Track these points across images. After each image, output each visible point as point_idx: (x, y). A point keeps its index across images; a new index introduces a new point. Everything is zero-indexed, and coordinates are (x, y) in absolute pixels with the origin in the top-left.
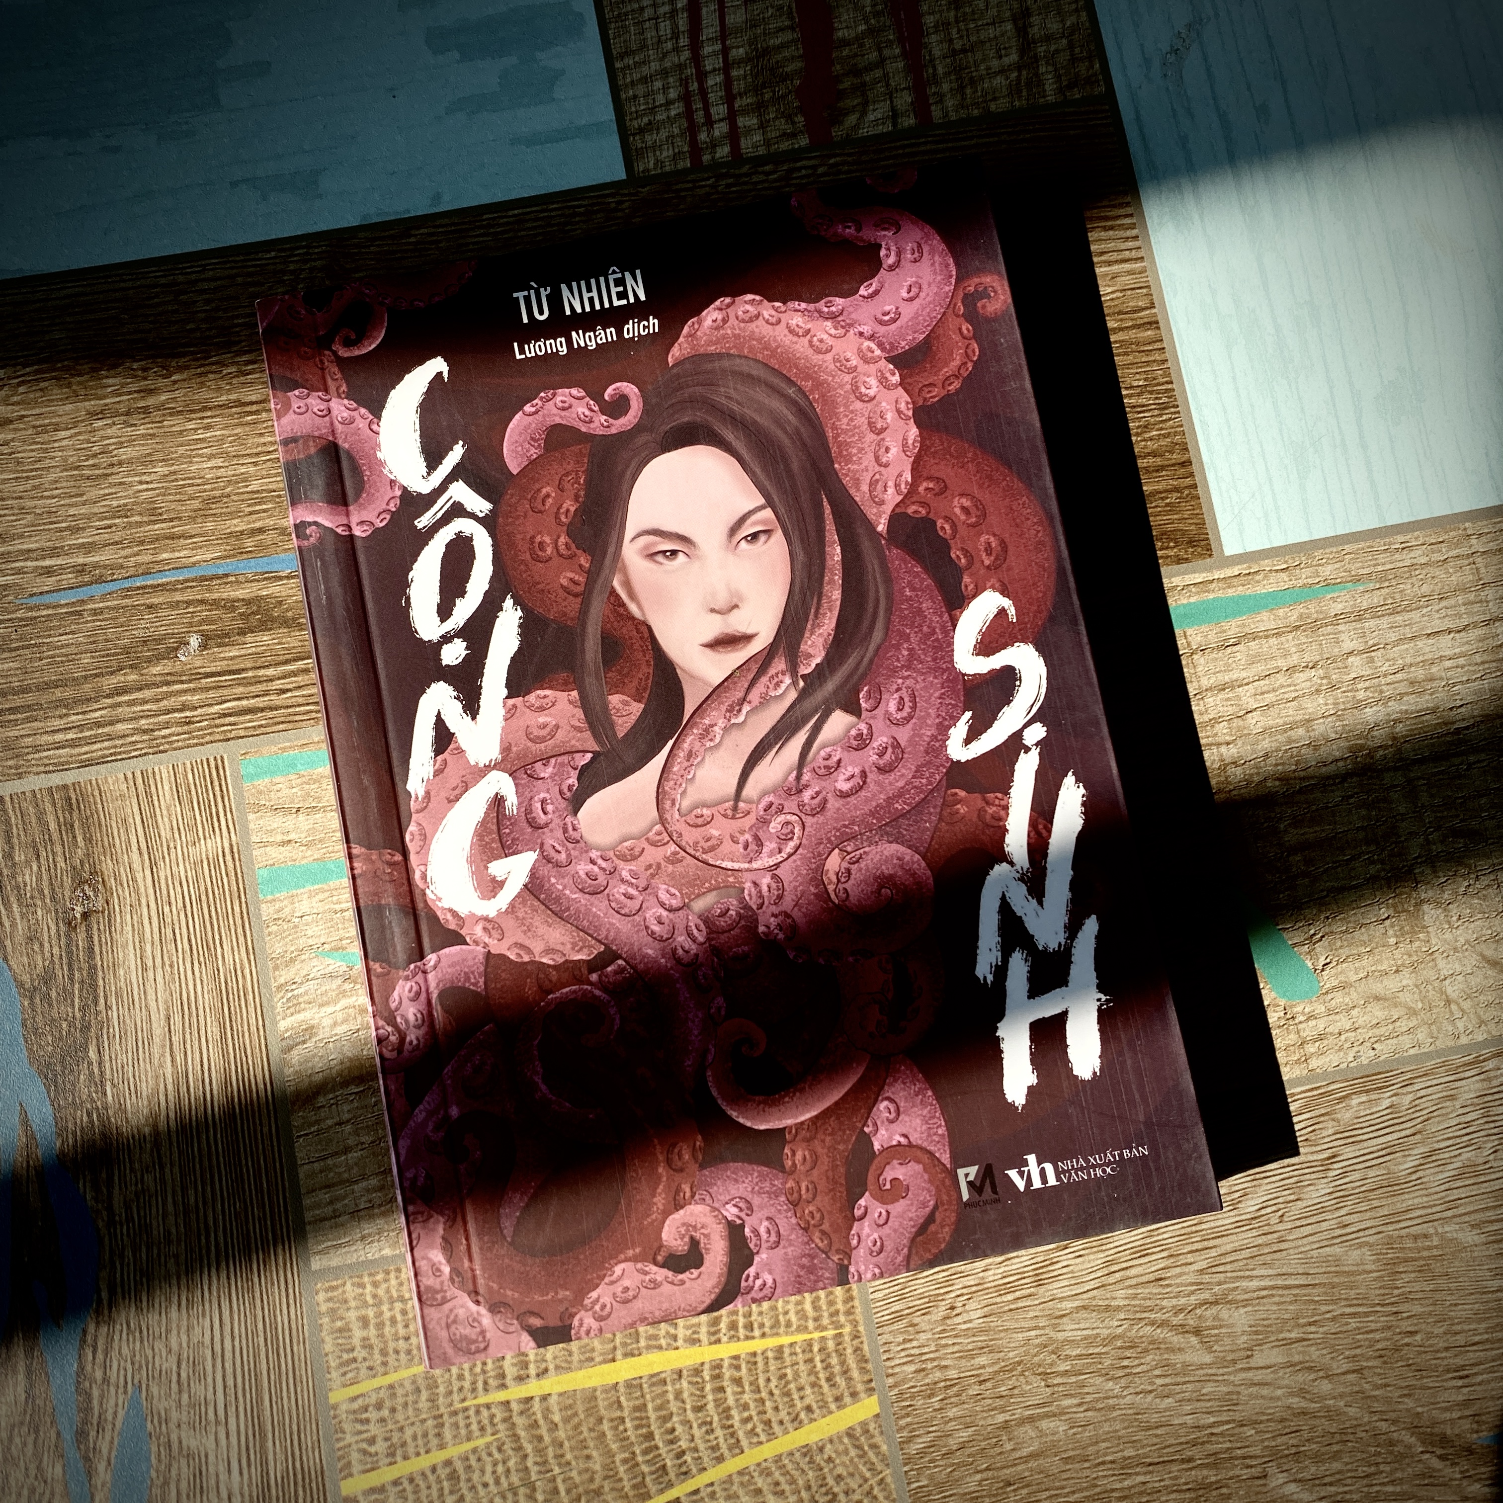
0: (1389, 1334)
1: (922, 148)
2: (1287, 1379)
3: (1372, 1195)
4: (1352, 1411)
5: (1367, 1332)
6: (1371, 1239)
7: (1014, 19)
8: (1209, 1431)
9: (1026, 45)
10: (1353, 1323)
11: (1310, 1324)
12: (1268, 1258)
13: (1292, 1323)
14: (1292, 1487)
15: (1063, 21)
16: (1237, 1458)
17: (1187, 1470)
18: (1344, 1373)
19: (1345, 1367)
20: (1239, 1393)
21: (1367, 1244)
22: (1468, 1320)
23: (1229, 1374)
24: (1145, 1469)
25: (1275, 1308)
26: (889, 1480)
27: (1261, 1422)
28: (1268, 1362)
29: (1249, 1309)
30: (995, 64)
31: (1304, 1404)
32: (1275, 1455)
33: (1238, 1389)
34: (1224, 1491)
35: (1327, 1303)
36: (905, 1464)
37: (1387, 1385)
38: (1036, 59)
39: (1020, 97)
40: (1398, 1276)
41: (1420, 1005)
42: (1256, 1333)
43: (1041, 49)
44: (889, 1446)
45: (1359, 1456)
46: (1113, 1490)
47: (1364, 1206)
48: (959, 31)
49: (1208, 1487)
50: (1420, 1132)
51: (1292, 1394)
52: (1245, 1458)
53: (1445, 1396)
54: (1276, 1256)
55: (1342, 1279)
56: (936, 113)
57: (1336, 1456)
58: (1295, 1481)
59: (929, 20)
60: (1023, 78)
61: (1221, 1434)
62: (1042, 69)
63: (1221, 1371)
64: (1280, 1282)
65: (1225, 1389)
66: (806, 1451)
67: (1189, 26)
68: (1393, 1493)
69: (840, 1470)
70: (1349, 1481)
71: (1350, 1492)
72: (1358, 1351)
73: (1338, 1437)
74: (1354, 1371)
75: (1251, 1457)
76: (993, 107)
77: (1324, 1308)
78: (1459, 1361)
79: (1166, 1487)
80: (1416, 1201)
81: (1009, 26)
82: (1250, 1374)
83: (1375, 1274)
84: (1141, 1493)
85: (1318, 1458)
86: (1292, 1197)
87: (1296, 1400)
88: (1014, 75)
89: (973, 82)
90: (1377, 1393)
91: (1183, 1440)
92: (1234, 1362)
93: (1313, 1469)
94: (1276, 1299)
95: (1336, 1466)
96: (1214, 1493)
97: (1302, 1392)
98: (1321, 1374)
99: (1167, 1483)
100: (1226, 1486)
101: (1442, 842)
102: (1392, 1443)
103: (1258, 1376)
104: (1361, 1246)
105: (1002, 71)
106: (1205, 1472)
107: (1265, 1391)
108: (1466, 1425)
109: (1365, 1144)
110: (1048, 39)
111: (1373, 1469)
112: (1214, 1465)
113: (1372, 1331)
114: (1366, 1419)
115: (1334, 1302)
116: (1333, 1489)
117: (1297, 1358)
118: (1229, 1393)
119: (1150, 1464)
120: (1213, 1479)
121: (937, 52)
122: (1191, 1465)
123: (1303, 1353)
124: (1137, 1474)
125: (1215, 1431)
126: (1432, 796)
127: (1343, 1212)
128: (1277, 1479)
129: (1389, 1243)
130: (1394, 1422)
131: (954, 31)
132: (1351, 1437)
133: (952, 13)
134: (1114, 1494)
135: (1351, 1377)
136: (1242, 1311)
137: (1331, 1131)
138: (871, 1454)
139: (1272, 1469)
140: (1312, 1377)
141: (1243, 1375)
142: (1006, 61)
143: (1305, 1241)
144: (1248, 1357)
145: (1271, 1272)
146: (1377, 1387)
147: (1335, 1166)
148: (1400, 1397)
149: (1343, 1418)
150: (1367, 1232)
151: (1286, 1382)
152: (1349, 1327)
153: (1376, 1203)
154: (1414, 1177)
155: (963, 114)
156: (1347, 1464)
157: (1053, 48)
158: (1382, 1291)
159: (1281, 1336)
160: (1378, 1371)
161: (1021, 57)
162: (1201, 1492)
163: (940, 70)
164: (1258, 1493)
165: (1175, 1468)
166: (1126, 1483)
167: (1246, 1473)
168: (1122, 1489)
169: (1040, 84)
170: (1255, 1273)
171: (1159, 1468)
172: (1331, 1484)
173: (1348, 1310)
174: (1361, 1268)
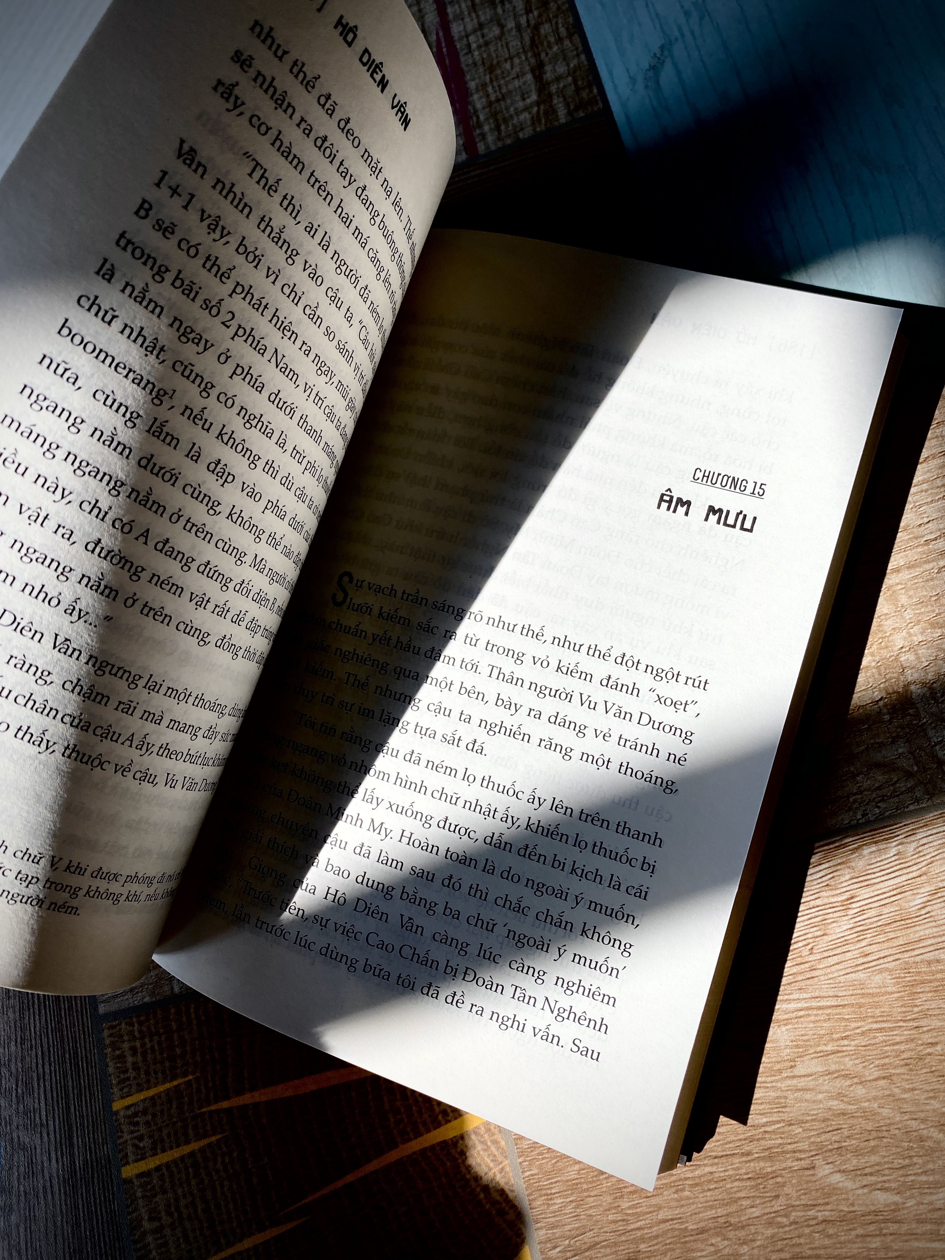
0: (913, 1045)
1: (472, 174)
2: (827, 1085)
3: (887, 929)
4: (885, 1112)
5: (893, 1045)
6: (891, 966)
7: (533, 71)
8: (763, 1129)
9: (542, 86)
10: (880, 1037)
11: (842, 1039)
12: (802, 984)
13: (827, 1038)
14: (837, 1177)
15: (568, 65)
16: (787, 1152)
17: (746, 1162)
18: (876, 1080)
19: (876, 1074)
20: (786, 1098)
21: (887, 969)
23: (777, 1081)
24: (711, 1161)
25: (811, 1025)
26: (508, 1169)
27: (807, 1122)
28: (809, 1071)
29: (790, 1026)
30: (521, 104)
31: (842, 1106)
32: (821, 1150)
33: (785, 1094)
34: (779, 1179)
35: (856, 1020)
36: (520, 1157)
37: (913, 1089)
38: (550, 95)
39: (540, 124)
40: (917, 996)
41: (916, 768)
42: (797, 1046)
43: (553, 88)
44: (507, 1142)
45: (894, 1150)
46: (686, 1179)
47: (881, 938)
48: (493, 87)
49: (765, 1176)
50: (925, 874)
51: (831, 1098)
52: (794, 1152)
54: (808, 982)
55: (867, 1000)
56: (481, 147)
57: (874, 1151)
58: (839, 1171)
59: (472, 85)
60: (542, 112)
61: (773, 1132)
62: (555, 101)
63: (769, 1079)
64: (814, 1004)
65: (773, 1094)
66: (444, 1146)
67: (662, 48)
68: (927, 1182)
70: (887, 1172)
71: (889, 1181)
72: (887, 1061)
73: (874, 1134)
74: (884, 1078)
75: (800, 1151)
76: (521, 135)
77: (854, 1025)
79: (730, 1176)
80: (927, 932)
81: (529, 77)
82: (795, 1081)
83: (896, 995)
84: (709, 1181)
85: (857, 1152)
86: (819, 933)
87: (836, 1102)
88: (535, 110)
89: (505, 121)
90: (906, 1096)
91: (742, 1137)
92: (780, 1071)
93: (855, 1162)
94: (812, 1018)
95: (874, 1159)
96: (771, 1182)
97: (840, 1096)
98: (855, 1080)
99: (730, 1173)
100: (781, 1176)
101: (922, 633)
102: (921, 1139)
103: (802, 1083)
104: (881, 971)
105: (527, 109)
106: (762, 1164)
107: (808, 1096)
109: (878, 886)
110: (558, 79)
111: (907, 1161)
112: (770, 1158)
113: (897, 1043)
114: (898, 1119)
115: (863, 1019)
116: (873, 1178)
117: (833, 1067)
118: (778, 1097)
119: (716, 1157)
120: (769, 1170)
121: (479, 106)
122: (750, 1158)
123: (839, 1062)
124: (705, 1165)
125: (768, 1129)
126: (910, 597)
127: (864, 943)
128: (823, 1170)
129: (906, 968)
130: (924, 1121)
131: (490, 89)
132: (885, 1134)
133: (488, 77)
134: (687, 1182)
135: (882, 1083)
136: (784, 1028)
137: (847, 877)
138: (493, 1148)
139: (819, 1161)
140: (848, 1082)
141: (789, 1082)
142: (528, 101)
143: (833, 969)
144: (792, 1067)
145: (805, 996)
146: (905, 1091)
147: (854, 906)
148: (927, 1099)
149: (878, 1118)
150: (886, 960)
151: (826, 1088)
152: (877, 1040)
153: (892, 935)
154: (923, 912)
155: (500, 144)
156: (884, 1157)
157: (561, 85)
158: (904, 1009)
159: (819, 1049)
160: (906, 1077)
161: (539, 96)
162: (759, 1181)
163: (482, 117)
164: (807, 1182)
165: (736, 1160)
166: (697, 1173)
167: (796, 1165)
168: (693, 1178)
169: (554, 111)
170: (791, 997)
171: (724, 1160)
172: (871, 1174)
173: (875, 1026)
174: (883, 990)
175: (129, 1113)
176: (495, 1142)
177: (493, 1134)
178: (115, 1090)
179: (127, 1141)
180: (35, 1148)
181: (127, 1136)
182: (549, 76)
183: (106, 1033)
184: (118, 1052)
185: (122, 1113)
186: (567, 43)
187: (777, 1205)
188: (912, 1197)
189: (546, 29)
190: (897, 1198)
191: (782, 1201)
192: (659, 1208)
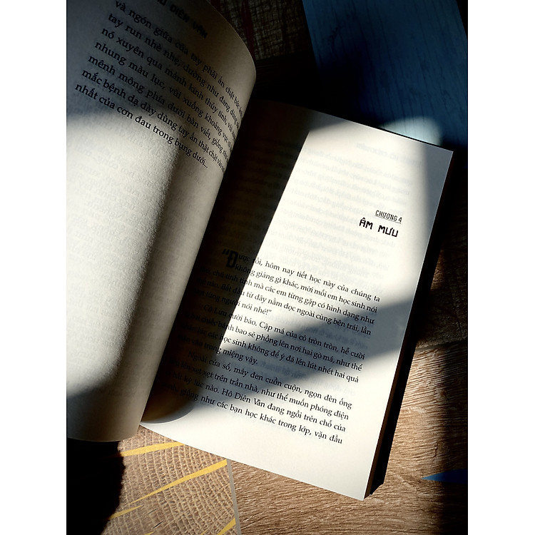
7: (282, 28)
9: (285, 35)
15: (297, 28)
22: (420, 438)
26: (229, 487)
36: (235, 482)
38: (288, 40)
39: (283, 52)
43: (290, 37)
44: (230, 476)
53: (412, 463)
59: (256, 29)
60: (284, 46)
66: (203, 477)
67: (337, 29)
68: (394, 495)
69: (214, 484)
76: (274, 55)
78: (417, 452)
79: (319, 492)
81: (280, 30)
84: (311, 493)
89: (268, 48)
105: (278, 44)
108: (419, 473)
110: (292, 34)
111: (387, 487)
121: (257, 39)
130: (395, 472)
131: (263, 32)
133: (263, 27)
134: (302, 494)
138: (224, 478)
142: (279, 41)
155: (266, 57)
157: (294, 36)
161: (284, 39)
162: (330, 494)
163: (258, 44)
166: (306, 490)
168: (304, 492)
169: (290, 47)
177: (224, 473)
182: (289, 31)
186: (297, 19)
189: (289, 11)
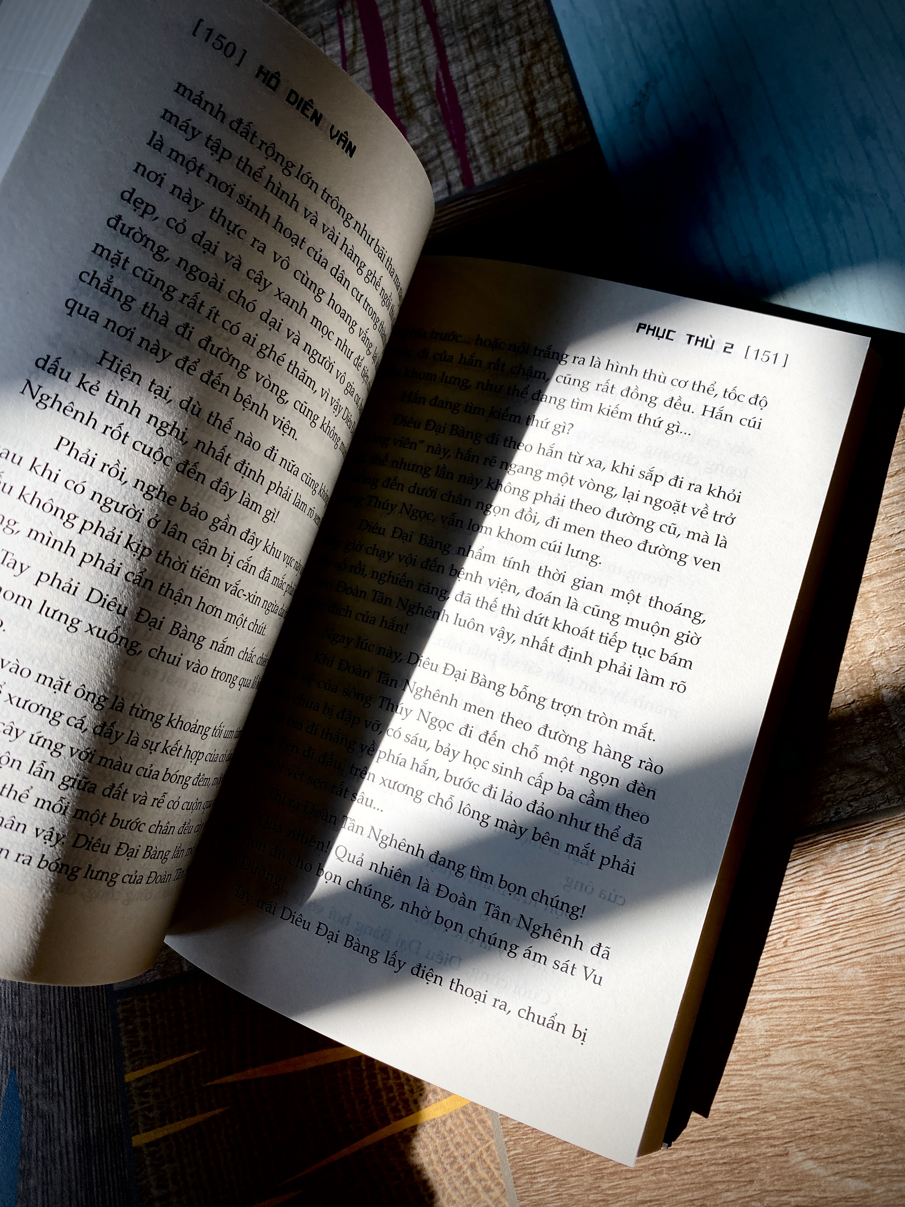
0: (883, 1038)
1: (469, 204)
2: (800, 1074)
3: (860, 924)
4: (856, 1102)
5: (865, 1036)
6: (862, 960)
7: (525, 108)
8: (738, 1116)
9: (534, 121)
10: (852, 1029)
11: (816, 1029)
12: (777, 976)
13: (800, 1028)
14: (810, 1164)
15: (559, 102)
16: (762, 1139)
17: (722, 1147)
18: (848, 1070)
19: (848, 1065)
20: (760, 1085)
21: (859, 963)
23: (752, 1069)
24: (687, 1146)
25: (785, 1016)
26: (494, 1148)
27: (781, 1109)
28: (783, 1060)
29: (765, 1017)
30: (514, 139)
31: (815, 1095)
32: (794, 1137)
33: (760, 1082)
34: (754, 1165)
35: (828, 1012)
36: (505, 1136)
37: (884, 1081)
38: (542, 130)
39: (533, 157)
40: (887, 990)
41: (887, 769)
42: (772, 1036)
43: (545, 123)
44: (493, 1122)
45: (865, 1139)
46: (664, 1162)
47: (853, 933)
48: (489, 124)
49: (739, 1161)
50: (896, 871)
51: (805, 1087)
52: (768, 1139)
54: (783, 974)
55: (840, 993)
56: (477, 180)
57: (845, 1139)
58: (812, 1159)
59: (469, 121)
60: (534, 145)
61: (749, 1118)
62: (546, 136)
63: (745, 1067)
64: (788, 995)
65: (749, 1082)
66: (434, 1124)
67: (647, 85)
68: (896, 1170)
69: (458, 1139)
70: (858, 1160)
71: (860, 1169)
72: (858, 1052)
73: (846, 1123)
74: (855, 1069)
75: (774, 1138)
76: (514, 167)
77: (827, 1016)
79: (706, 1161)
80: (898, 928)
81: (522, 113)
82: (769, 1070)
83: (867, 988)
84: (686, 1165)
85: (830, 1140)
86: (793, 927)
87: (808, 1092)
88: (527, 144)
89: (500, 154)
90: (876, 1087)
91: (717, 1122)
92: (755, 1060)
93: (827, 1150)
94: (786, 1009)
95: (846, 1147)
96: (746, 1167)
97: (813, 1085)
98: (828, 1070)
99: (707, 1157)
100: (755, 1161)
101: (893, 639)
102: (892, 1129)
103: (777, 1072)
104: (853, 965)
105: (519, 143)
106: (737, 1150)
107: (782, 1084)
109: (850, 882)
110: (549, 115)
111: (878, 1150)
112: (745, 1144)
113: (868, 1035)
114: (869, 1109)
115: (835, 1011)
116: (845, 1166)
117: (806, 1058)
118: (752, 1085)
119: (692, 1142)
120: (744, 1155)
121: (475, 140)
122: (725, 1143)
123: (812, 1053)
124: (683, 1149)
125: (743, 1115)
126: (882, 604)
127: (836, 938)
128: (797, 1157)
129: (878, 962)
130: (894, 1111)
131: (486, 125)
132: (857, 1123)
133: (484, 114)
134: (665, 1165)
135: (853, 1073)
136: (759, 1018)
137: (821, 873)
138: (480, 1127)
139: (792, 1148)
140: (821, 1072)
141: (763, 1071)
142: (522, 136)
143: (807, 961)
144: (766, 1056)
145: (780, 987)
146: (876, 1082)
147: (827, 901)
148: (897, 1090)
149: (849, 1107)
150: (858, 954)
151: (799, 1077)
152: (849, 1032)
153: (863, 930)
154: (894, 908)
155: (495, 176)
156: (855, 1146)
157: (553, 120)
158: (875, 1002)
159: (792, 1039)
160: (877, 1068)
161: (532, 131)
162: (735, 1166)
163: (478, 151)
164: (781, 1168)
165: (712, 1145)
166: (674, 1156)
167: (770, 1151)
168: (671, 1161)
169: (546, 145)
170: (767, 988)
171: (700, 1145)
172: (843, 1162)
173: (847, 1018)
174: (855, 983)
175: (140, 1084)
176: (482, 1121)
177: (480, 1114)
178: (127, 1063)
179: (136, 1112)
180: (53, 1116)
181: (137, 1107)
182: (540, 111)
183: (119, 1009)
184: (130, 1027)
185: (134, 1085)
186: (557, 81)
187: (752, 1190)
188: (882, 1184)
189: (537, 69)
190: (868, 1186)
191: (756, 1186)
192: (638, 1189)
